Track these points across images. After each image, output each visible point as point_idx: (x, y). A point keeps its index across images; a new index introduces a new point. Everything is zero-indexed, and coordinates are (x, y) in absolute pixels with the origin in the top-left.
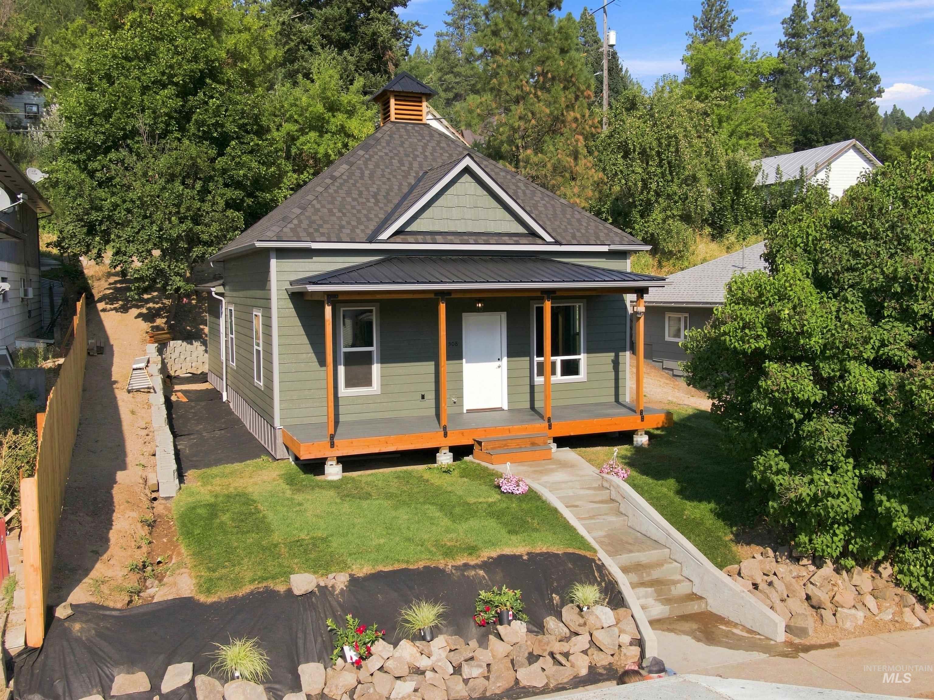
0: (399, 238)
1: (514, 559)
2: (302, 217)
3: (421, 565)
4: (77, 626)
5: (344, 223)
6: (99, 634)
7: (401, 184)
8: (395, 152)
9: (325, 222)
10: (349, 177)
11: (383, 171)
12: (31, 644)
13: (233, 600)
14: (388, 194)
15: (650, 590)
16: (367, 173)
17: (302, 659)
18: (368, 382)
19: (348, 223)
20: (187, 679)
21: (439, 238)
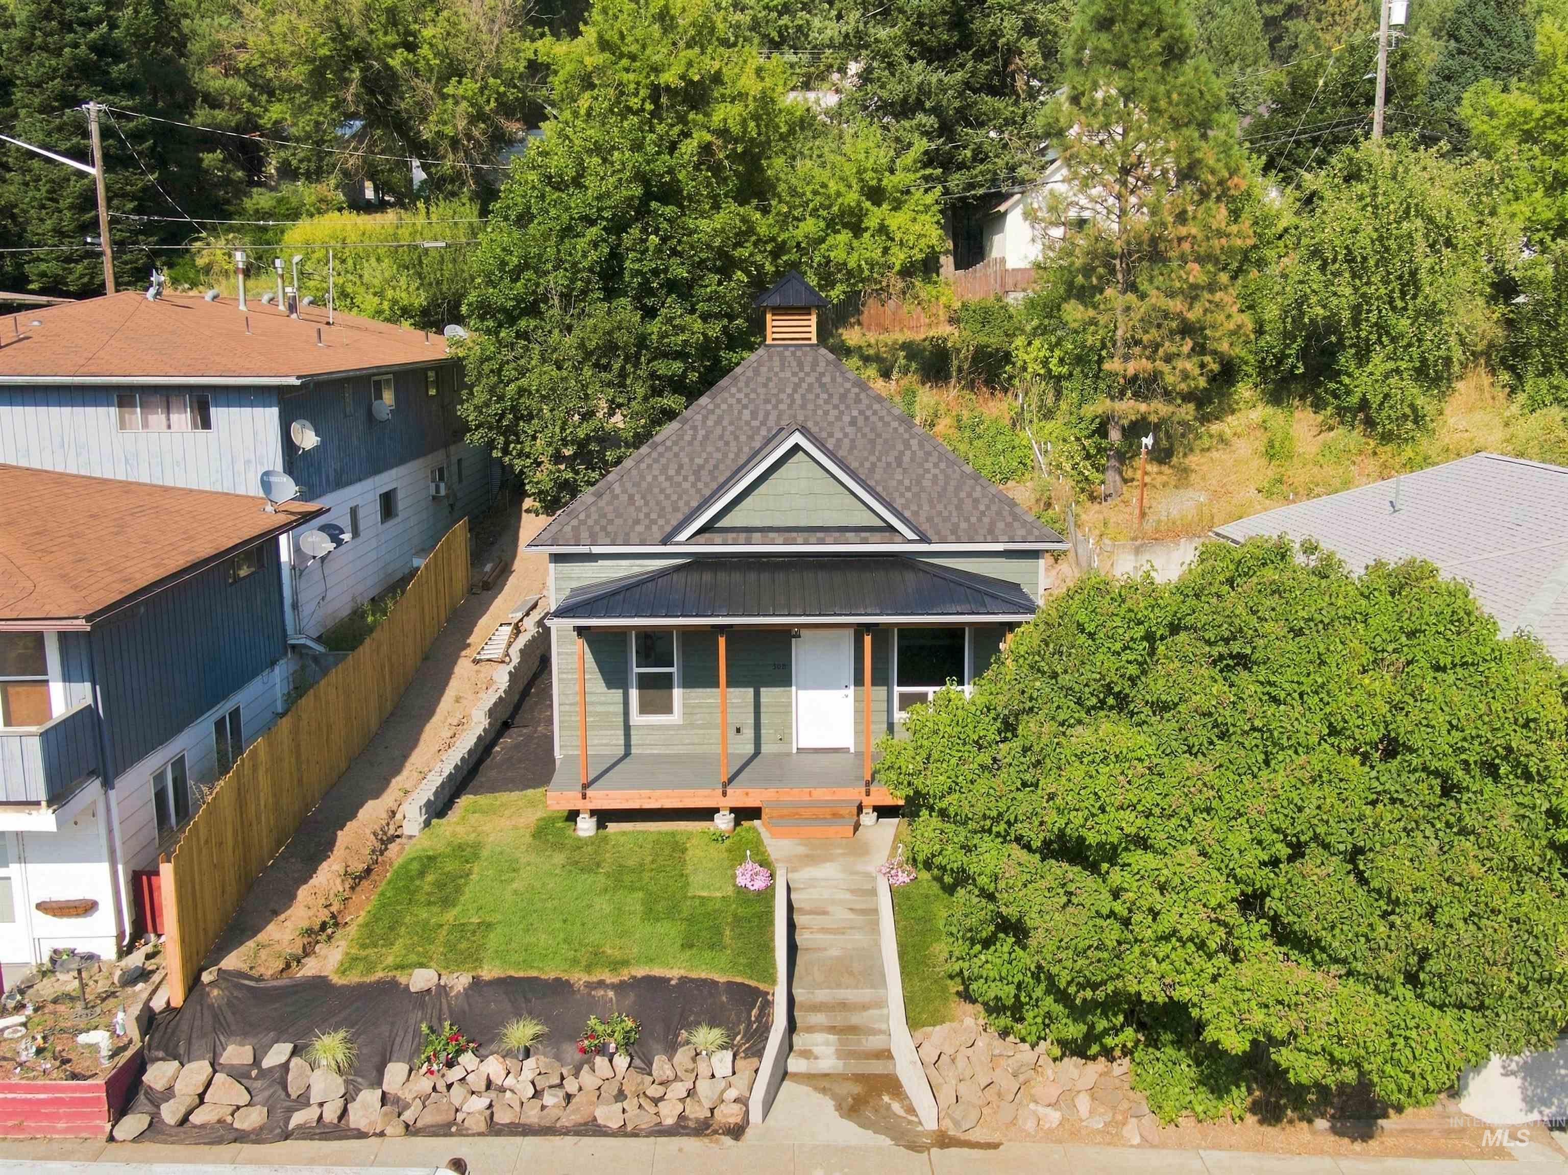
0: (701, 538)
1: (661, 982)
2: (593, 509)
3: (552, 975)
4: (215, 992)
5: (641, 516)
6: (229, 1004)
7: (740, 450)
8: (753, 396)
9: (619, 516)
10: (675, 443)
11: (724, 429)
12: (173, 1004)
13: (360, 986)
14: (716, 467)
15: (832, 1038)
16: (702, 433)
17: (395, 1055)
18: (668, 710)
19: (647, 515)
20: (283, 1059)
21: (757, 536)
